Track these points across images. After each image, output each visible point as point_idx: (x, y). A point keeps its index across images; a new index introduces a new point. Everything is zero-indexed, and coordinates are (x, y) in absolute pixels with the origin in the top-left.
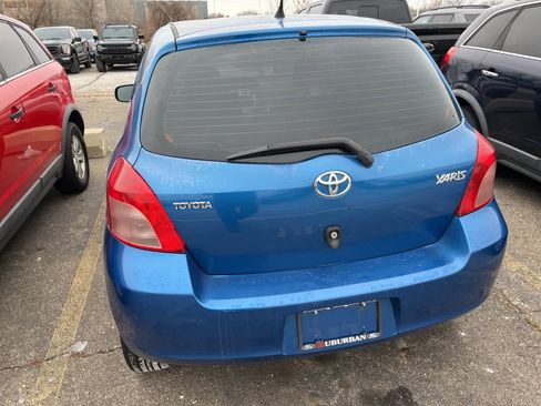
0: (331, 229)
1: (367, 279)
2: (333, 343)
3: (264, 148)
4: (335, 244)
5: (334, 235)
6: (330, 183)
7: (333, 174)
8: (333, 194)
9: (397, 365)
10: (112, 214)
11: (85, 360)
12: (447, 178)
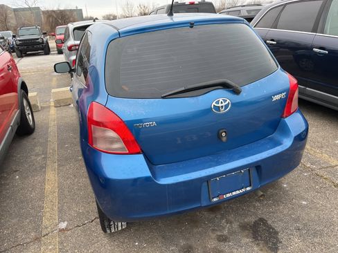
0: (221, 131)
1: (243, 157)
2: (228, 195)
3: (183, 89)
4: (224, 139)
5: (224, 134)
6: (220, 105)
7: (221, 100)
8: (223, 111)
9: (254, 207)
10: (93, 136)
11: (69, 232)
12: (277, 97)
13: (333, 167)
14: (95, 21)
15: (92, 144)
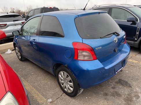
0: (116, 49)
3: (107, 35)
4: (116, 51)
7: (116, 38)
10: (79, 55)
11: (55, 102)
12: (125, 37)
14: (8, 13)
15: (77, 58)
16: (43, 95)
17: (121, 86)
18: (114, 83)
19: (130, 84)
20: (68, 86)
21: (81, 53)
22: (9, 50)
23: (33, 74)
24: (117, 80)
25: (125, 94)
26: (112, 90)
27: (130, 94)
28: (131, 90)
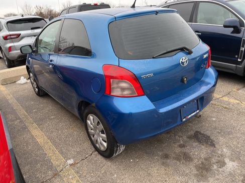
0: (184, 77)
3: (165, 52)
4: (185, 82)
6: (184, 61)
10: (112, 87)
11: (78, 165)
12: (205, 56)
13: (218, 99)
14: (22, 16)
15: (110, 93)
16: (62, 153)
17: (195, 144)
18: (185, 138)
19: (214, 141)
20: (100, 140)
21: (117, 83)
22: (22, 77)
23: (54, 118)
24: (192, 133)
25: (200, 158)
26: (178, 150)
27: (210, 158)
28: (213, 151)
